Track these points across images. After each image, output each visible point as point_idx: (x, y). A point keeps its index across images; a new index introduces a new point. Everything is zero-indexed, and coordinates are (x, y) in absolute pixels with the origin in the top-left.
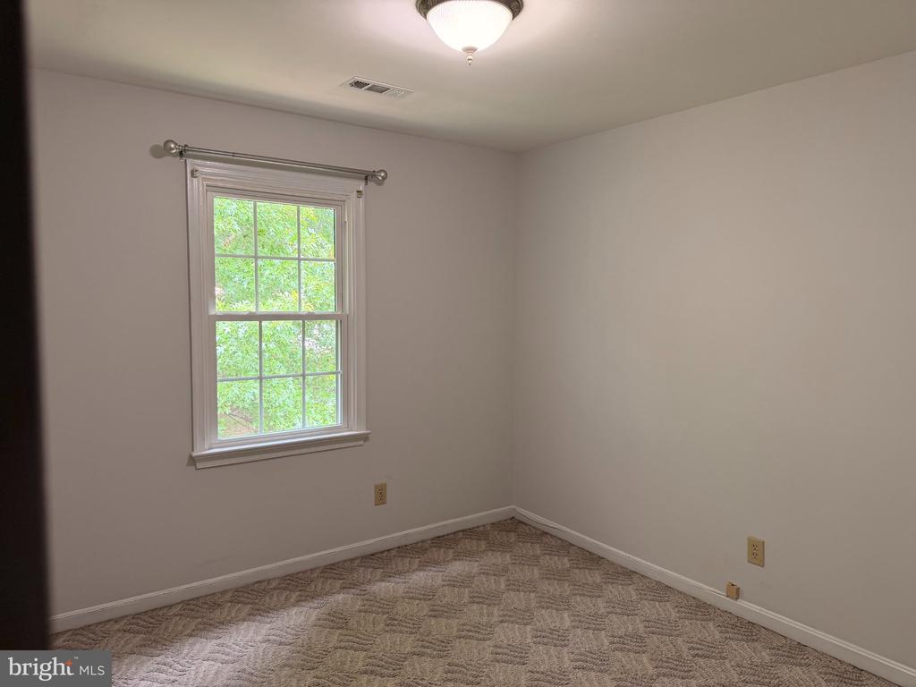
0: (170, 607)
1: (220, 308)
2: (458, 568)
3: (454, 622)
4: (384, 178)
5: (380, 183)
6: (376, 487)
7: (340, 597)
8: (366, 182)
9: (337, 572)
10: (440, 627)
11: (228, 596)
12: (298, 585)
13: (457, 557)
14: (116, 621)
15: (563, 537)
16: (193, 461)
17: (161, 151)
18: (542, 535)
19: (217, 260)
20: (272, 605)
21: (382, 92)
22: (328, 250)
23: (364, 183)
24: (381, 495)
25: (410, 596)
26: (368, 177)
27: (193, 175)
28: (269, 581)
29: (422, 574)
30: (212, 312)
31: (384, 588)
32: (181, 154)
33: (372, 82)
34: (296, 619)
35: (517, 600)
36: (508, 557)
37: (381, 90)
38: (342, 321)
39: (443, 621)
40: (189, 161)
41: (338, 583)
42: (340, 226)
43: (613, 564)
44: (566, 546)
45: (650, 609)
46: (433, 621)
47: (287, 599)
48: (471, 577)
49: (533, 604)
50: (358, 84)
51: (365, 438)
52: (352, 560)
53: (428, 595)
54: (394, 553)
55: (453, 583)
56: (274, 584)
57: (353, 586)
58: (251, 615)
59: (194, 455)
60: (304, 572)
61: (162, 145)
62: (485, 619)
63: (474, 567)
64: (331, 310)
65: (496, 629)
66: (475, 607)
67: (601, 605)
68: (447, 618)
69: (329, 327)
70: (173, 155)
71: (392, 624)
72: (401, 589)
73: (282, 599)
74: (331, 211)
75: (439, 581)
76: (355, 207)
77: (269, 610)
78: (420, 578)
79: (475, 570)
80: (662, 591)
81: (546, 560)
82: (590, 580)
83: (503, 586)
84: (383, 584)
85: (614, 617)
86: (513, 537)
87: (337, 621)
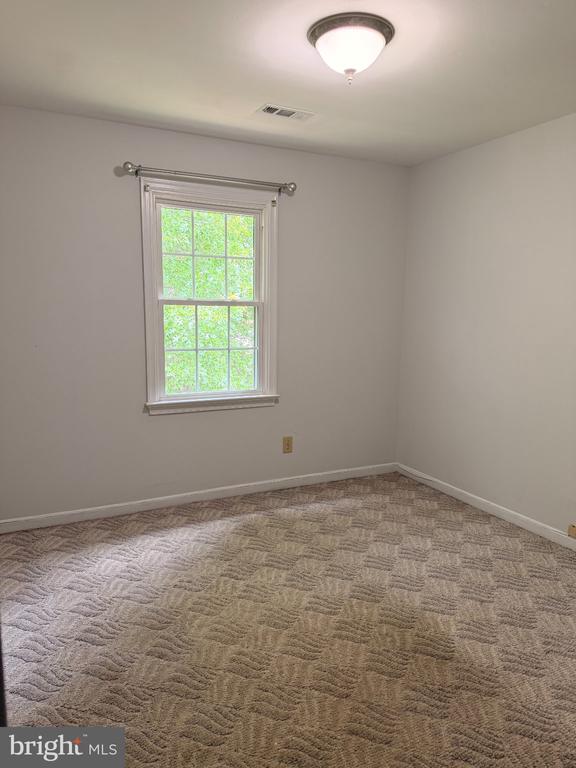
0: (130, 515)
1: (166, 295)
2: (346, 503)
3: (338, 538)
4: (294, 190)
5: (291, 194)
6: (284, 439)
7: (254, 516)
8: (280, 194)
9: (254, 499)
10: (328, 541)
11: (171, 511)
12: (222, 506)
13: (347, 496)
14: (92, 521)
15: (436, 488)
16: (147, 409)
17: (121, 171)
18: (418, 485)
19: (164, 257)
20: (203, 518)
21: (289, 116)
22: (248, 251)
23: (277, 194)
24: (288, 446)
25: (306, 519)
26: (281, 189)
27: (145, 190)
28: (202, 503)
29: (317, 505)
30: (160, 298)
31: (287, 512)
32: (136, 173)
33: (280, 107)
34: (219, 528)
35: (392, 528)
36: (387, 499)
37: (288, 114)
38: (259, 308)
39: (330, 537)
40: (142, 178)
41: (253, 507)
42: (258, 231)
43: (475, 508)
44: (437, 494)
45: (499, 541)
46: (322, 536)
47: (214, 514)
48: (355, 510)
49: (403, 531)
50: (270, 110)
51: (276, 400)
52: (266, 492)
53: (320, 519)
54: (297, 490)
55: (341, 513)
56: (206, 504)
57: (264, 509)
58: (188, 523)
59: (148, 404)
60: (229, 498)
61: (122, 165)
62: (363, 538)
63: (359, 503)
64: (250, 298)
65: (371, 546)
66: (356, 529)
67: (459, 536)
68: (334, 535)
69: (249, 311)
70: (131, 174)
71: (291, 535)
72: (300, 514)
73: (211, 514)
74: (251, 219)
75: (330, 510)
76: (270, 214)
77: (200, 521)
78: (316, 508)
79: (360, 505)
80: (513, 530)
81: (420, 503)
82: (453, 519)
83: (380, 517)
84: (287, 510)
85: (469, 545)
86: (394, 485)
87: (249, 531)
